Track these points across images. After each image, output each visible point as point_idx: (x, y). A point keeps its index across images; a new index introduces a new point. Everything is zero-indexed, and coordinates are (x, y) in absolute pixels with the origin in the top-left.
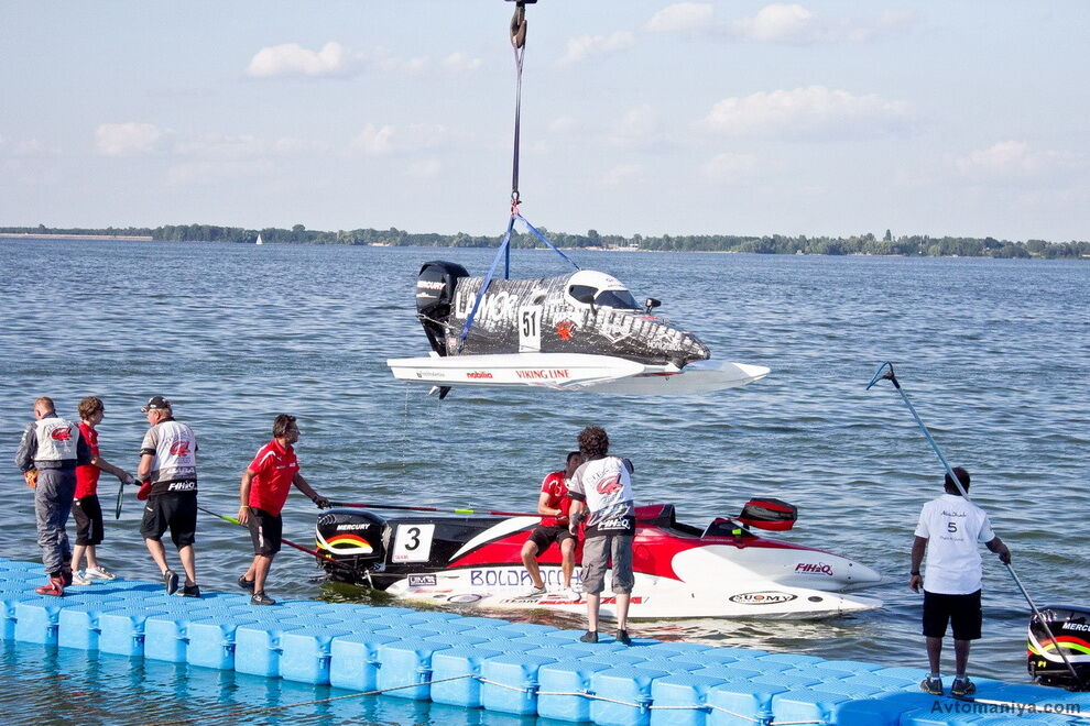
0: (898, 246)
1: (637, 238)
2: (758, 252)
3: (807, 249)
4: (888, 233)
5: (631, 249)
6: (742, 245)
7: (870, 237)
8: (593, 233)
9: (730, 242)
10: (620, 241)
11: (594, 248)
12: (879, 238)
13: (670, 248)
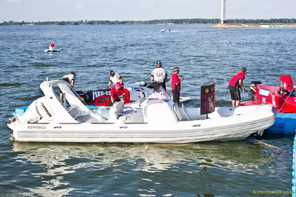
0: (89, 23)
1: (33, 23)
2: (60, 25)
3: (70, 24)
4: (86, 20)
5: (32, 25)
6: (56, 23)
7: (82, 21)
8: (23, 21)
9: (53, 23)
10: (29, 23)
11: (23, 25)
12: (84, 21)
13: (40, 24)
